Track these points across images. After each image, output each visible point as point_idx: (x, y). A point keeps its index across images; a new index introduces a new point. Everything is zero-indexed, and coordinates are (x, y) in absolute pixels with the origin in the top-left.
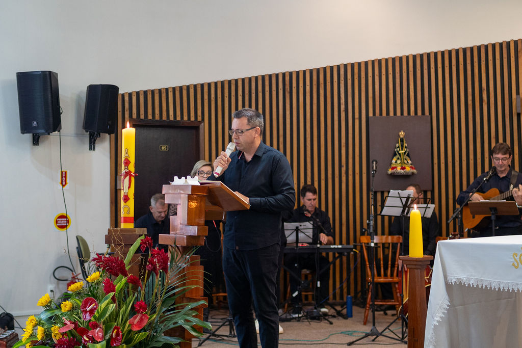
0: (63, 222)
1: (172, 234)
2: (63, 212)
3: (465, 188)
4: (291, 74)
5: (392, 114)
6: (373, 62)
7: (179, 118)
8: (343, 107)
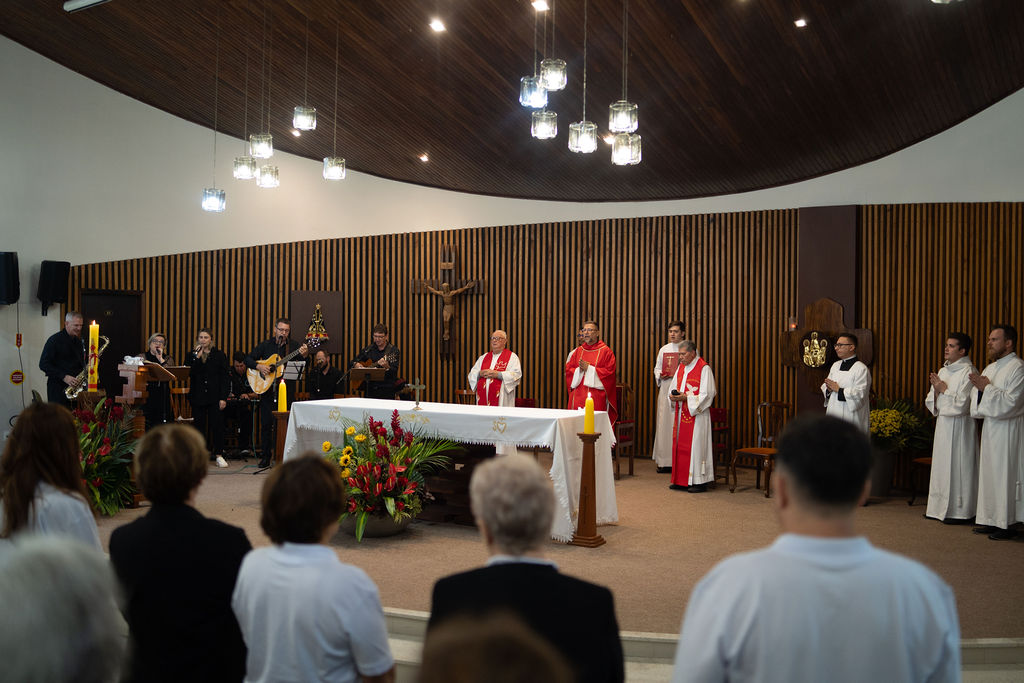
0: (18, 377)
1: (124, 397)
2: (19, 370)
3: (352, 358)
4: (224, 251)
5: (311, 288)
6: (297, 243)
7: (123, 288)
8: (269, 281)
